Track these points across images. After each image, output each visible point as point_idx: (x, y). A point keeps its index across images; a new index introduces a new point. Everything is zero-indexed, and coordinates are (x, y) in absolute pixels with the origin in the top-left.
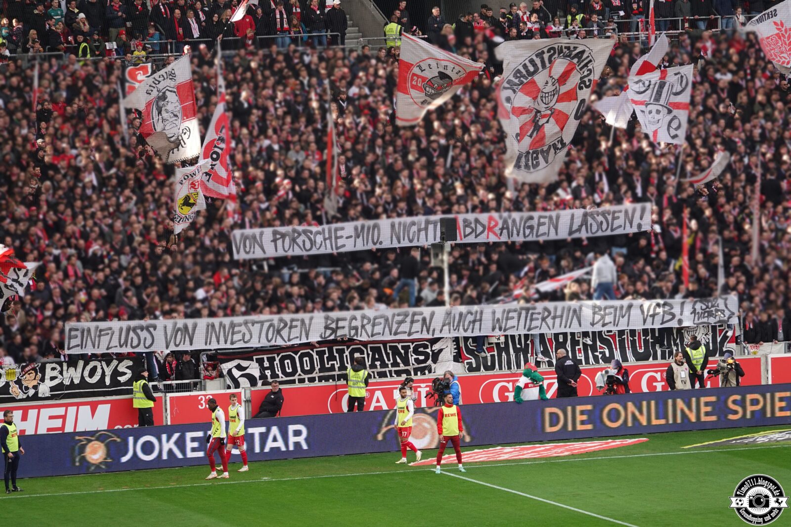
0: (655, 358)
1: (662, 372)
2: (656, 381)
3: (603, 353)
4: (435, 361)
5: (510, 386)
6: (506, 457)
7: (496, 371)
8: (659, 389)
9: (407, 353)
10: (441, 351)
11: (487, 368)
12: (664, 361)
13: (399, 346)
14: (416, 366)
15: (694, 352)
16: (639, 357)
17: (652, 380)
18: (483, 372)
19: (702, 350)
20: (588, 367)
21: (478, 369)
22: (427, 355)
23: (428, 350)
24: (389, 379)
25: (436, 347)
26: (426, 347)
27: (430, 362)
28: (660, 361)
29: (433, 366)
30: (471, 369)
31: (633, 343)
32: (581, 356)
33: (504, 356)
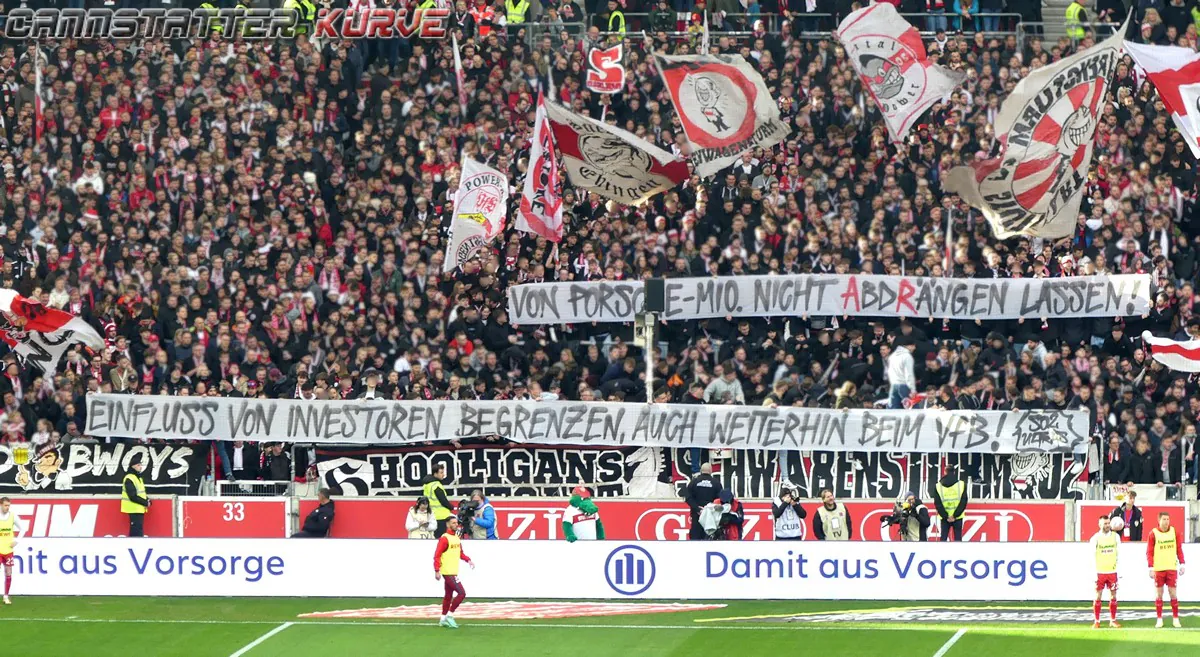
3: (884, 484)
9: (590, 465)
10: (637, 464)
13: (581, 455)
14: (602, 483)
15: (946, 490)
22: (616, 468)
24: (560, 499)
25: (631, 459)
26: (618, 458)
31: (933, 472)
32: (850, 486)
33: (734, 477)
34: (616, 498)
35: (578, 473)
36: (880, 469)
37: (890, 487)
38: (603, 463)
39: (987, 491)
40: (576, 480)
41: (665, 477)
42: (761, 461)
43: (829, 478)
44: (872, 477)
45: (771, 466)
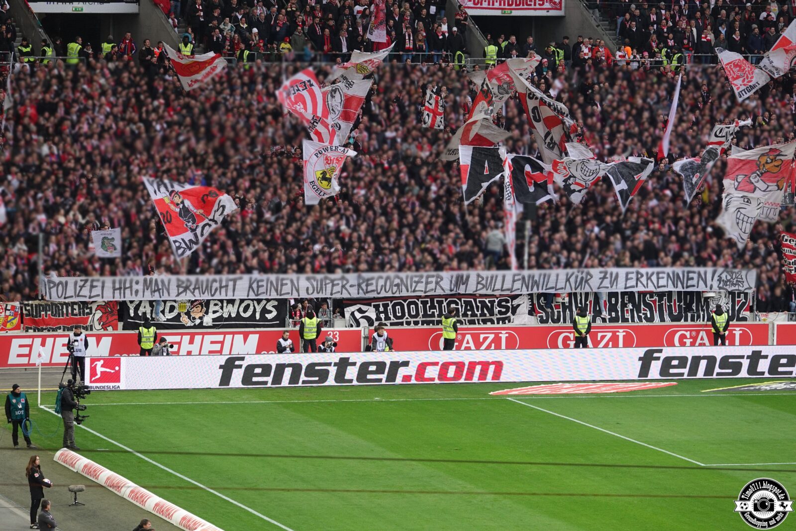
0: (686, 320)
1: (691, 331)
2: (686, 337)
3: (645, 314)
4: (514, 313)
5: (571, 336)
6: (565, 391)
7: (561, 324)
8: (688, 344)
9: (492, 306)
10: (519, 305)
11: (554, 321)
12: (693, 323)
13: (487, 301)
14: (499, 316)
15: (718, 317)
16: (674, 319)
17: (682, 337)
18: (550, 324)
19: (725, 316)
20: (633, 324)
21: (546, 321)
22: (507, 308)
23: (509, 304)
24: (477, 326)
25: (515, 302)
26: (507, 301)
27: (509, 314)
28: (689, 322)
29: (512, 317)
30: (542, 321)
31: (670, 307)
32: (628, 316)
33: (568, 312)
34: (507, 325)
35: (486, 312)
36: (642, 306)
37: (649, 316)
38: (499, 305)
39: (699, 317)
40: (485, 315)
41: (531, 313)
42: (581, 303)
43: (617, 312)
44: (639, 311)
45: (586, 305)
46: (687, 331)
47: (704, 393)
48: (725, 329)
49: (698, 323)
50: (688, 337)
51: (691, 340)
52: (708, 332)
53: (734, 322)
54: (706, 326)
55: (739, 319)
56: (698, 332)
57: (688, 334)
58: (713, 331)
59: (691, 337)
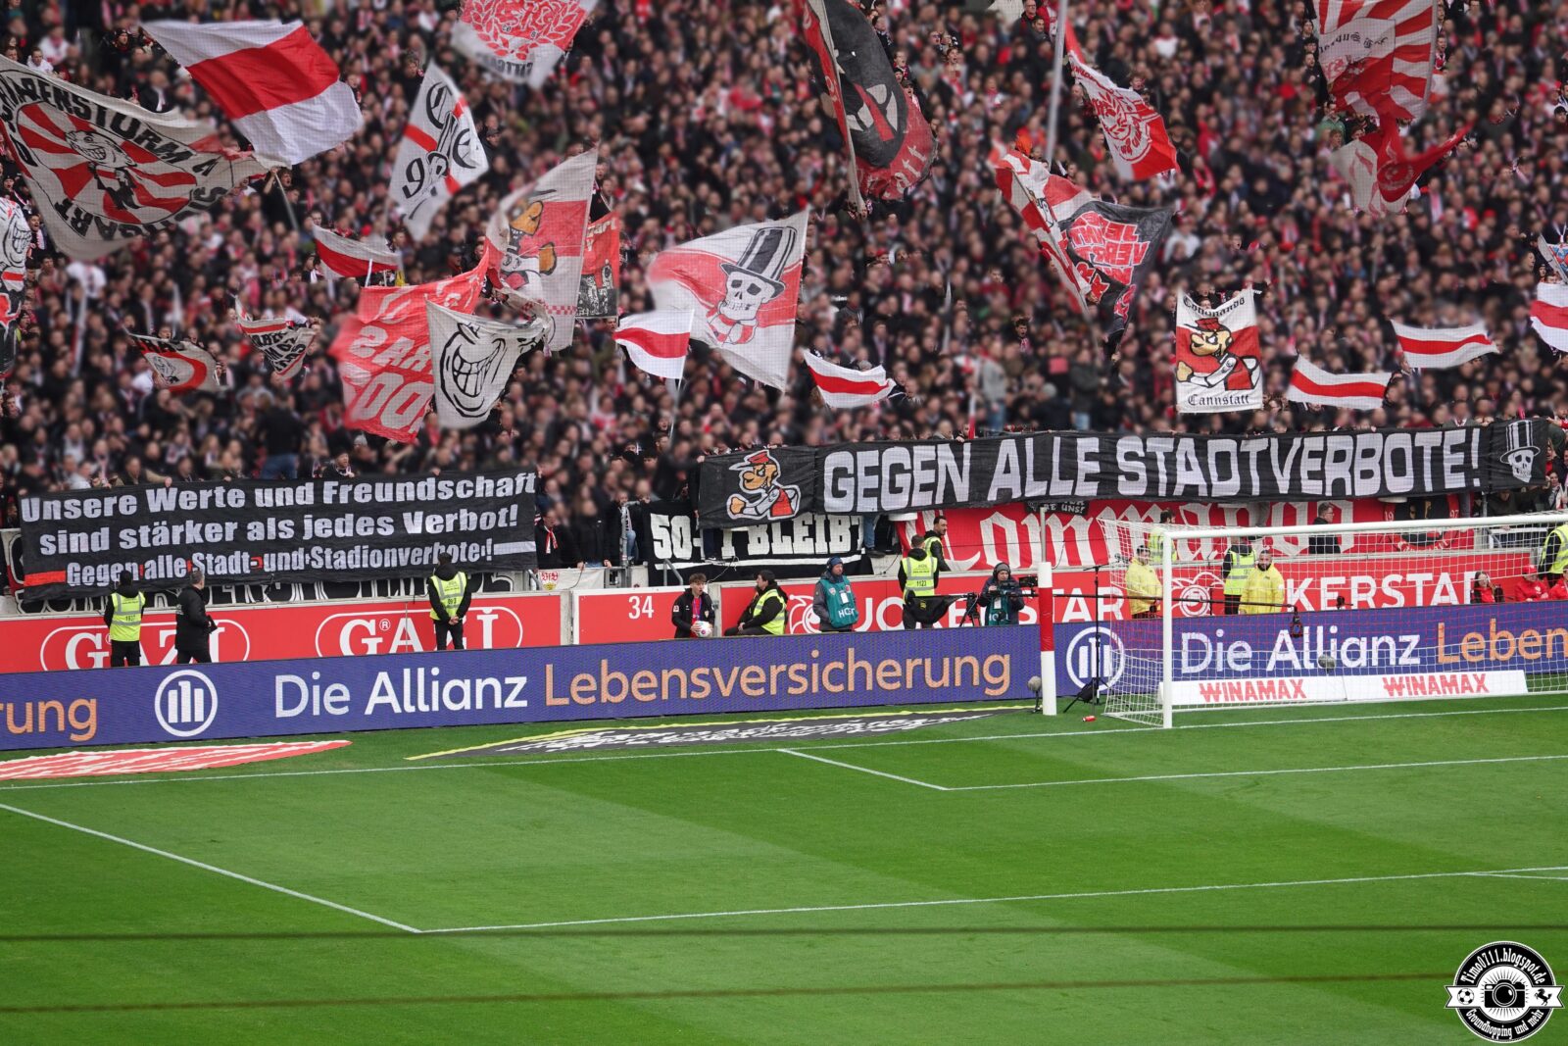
0: (367, 593)
1: (378, 619)
2: (367, 635)
5: (97, 639)
7: (73, 612)
8: (372, 650)
11: (55, 606)
12: (382, 600)
15: (445, 583)
17: (359, 633)
18: (48, 613)
20: (241, 607)
21: (38, 607)
28: (375, 599)
30: (27, 607)
39: (396, 586)
46: (368, 618)
47: (413, 763)
48: (462, 610)
49: (395, 598)
50: (373, 632)
51: (380, 640)
52: (420, 622)
53: (479, 594)
54: (414, 604)
55: (489, 588)
56: (395, 621)
57: (371, 626)
58: (434, 615)
59: (379, 633)
